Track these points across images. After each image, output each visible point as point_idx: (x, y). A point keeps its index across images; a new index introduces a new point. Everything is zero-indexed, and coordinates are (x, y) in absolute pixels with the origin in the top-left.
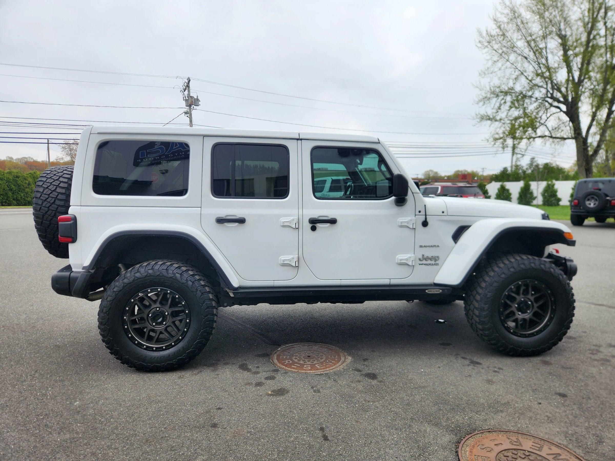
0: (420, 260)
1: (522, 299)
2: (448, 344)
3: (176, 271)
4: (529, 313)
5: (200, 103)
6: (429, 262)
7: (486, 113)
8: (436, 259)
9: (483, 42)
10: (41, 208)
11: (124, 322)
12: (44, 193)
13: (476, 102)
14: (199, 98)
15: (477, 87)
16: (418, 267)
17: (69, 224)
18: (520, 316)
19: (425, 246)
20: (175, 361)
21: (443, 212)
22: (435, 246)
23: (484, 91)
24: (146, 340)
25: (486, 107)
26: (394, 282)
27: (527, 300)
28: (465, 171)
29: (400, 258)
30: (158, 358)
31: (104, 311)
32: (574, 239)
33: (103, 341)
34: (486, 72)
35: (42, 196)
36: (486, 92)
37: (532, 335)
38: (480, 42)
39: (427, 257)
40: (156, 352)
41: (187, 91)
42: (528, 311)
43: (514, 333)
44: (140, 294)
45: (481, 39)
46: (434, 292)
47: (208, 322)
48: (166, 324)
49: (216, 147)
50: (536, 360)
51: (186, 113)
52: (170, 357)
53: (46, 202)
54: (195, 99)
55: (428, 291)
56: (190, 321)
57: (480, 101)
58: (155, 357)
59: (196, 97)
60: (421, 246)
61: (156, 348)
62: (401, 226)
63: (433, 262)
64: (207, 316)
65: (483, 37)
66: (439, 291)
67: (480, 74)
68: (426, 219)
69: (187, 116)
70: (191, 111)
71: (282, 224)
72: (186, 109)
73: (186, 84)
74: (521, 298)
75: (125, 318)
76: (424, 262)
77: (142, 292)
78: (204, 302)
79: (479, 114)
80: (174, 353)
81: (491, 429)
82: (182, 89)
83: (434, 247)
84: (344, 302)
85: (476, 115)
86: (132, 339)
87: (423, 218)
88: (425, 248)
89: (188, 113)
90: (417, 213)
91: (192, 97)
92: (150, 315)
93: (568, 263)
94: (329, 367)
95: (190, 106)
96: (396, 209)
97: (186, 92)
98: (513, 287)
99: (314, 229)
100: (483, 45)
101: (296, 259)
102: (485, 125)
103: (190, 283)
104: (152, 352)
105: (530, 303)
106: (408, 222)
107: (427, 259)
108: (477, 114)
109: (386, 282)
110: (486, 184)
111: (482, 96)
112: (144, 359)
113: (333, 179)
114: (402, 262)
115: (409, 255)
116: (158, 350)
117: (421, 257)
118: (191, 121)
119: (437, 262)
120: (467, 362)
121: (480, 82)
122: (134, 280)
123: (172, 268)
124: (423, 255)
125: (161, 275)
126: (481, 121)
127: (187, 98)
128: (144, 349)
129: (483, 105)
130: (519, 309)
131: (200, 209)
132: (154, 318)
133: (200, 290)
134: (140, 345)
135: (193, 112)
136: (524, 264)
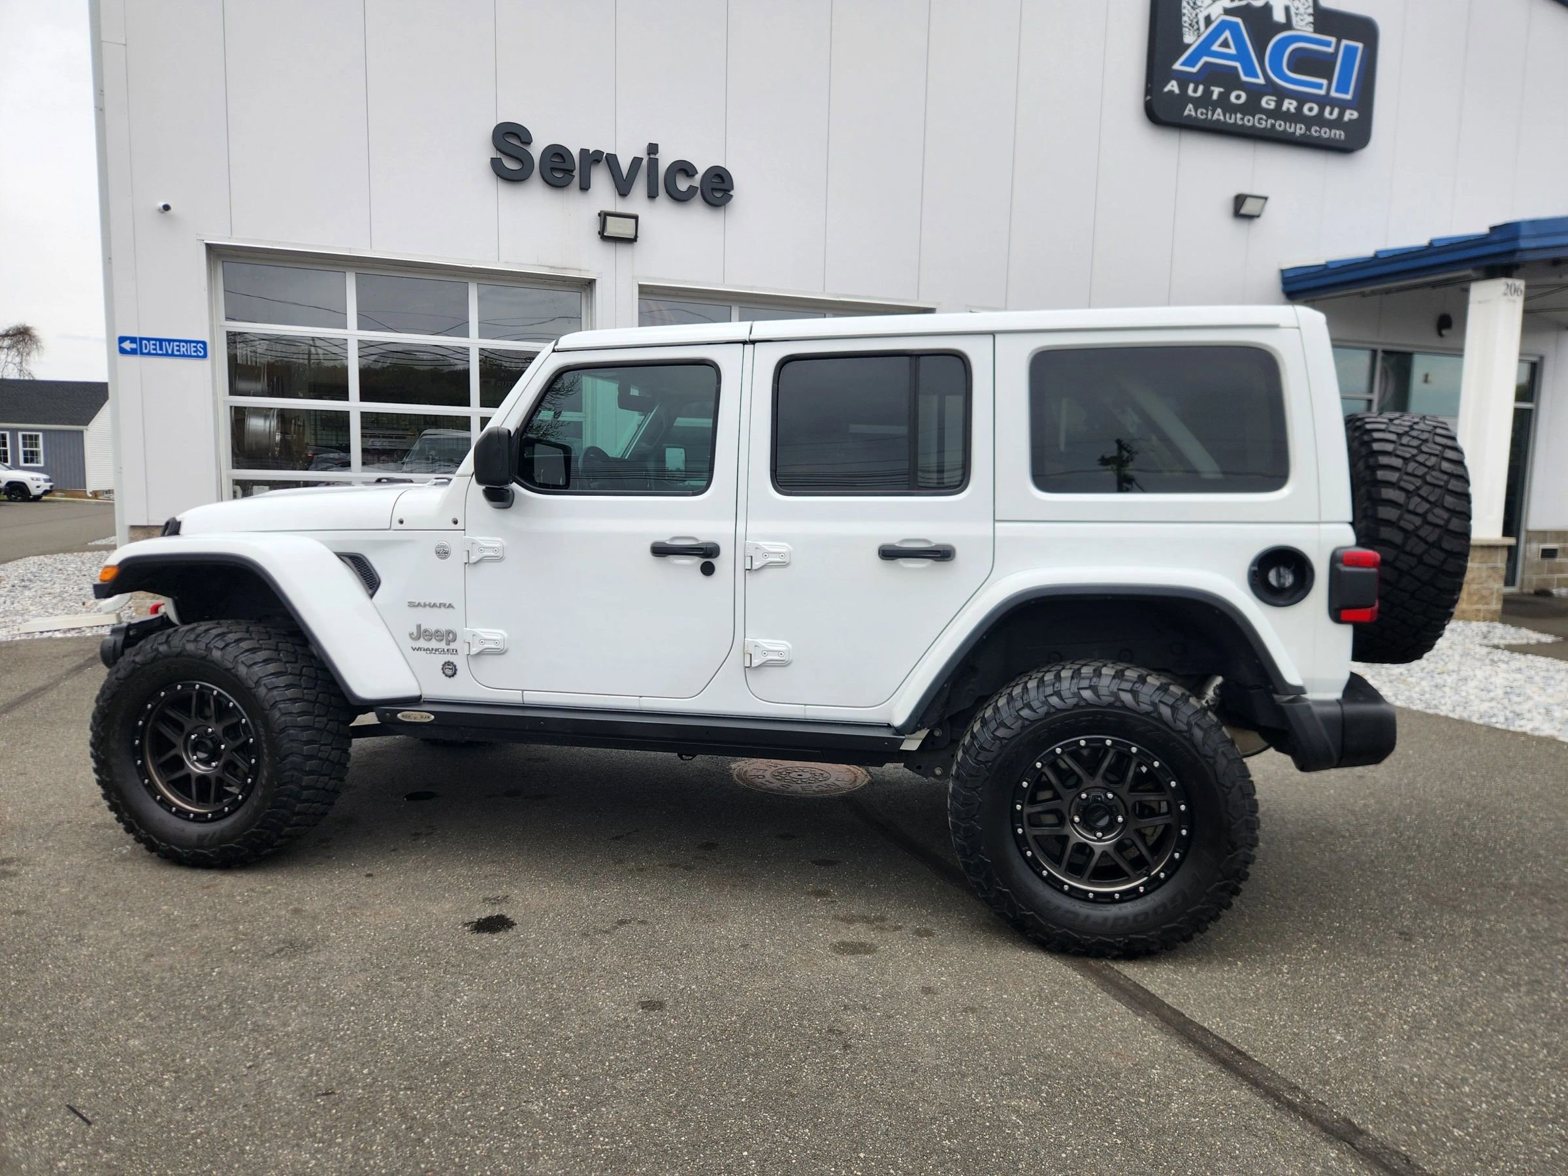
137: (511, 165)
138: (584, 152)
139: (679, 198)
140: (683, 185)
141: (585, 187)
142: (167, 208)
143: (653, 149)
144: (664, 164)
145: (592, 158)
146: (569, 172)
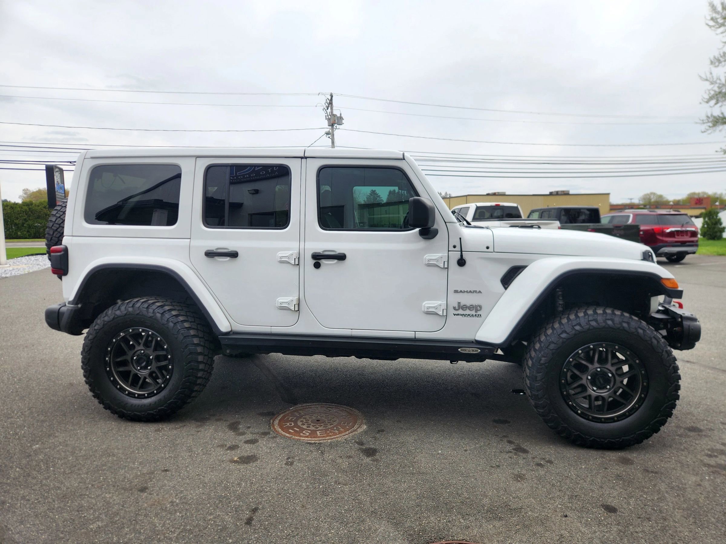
0: (454, 308)
1: (599, 370)
2: (505, 422)
3: (158, 311)
4: (610, 389)
5: (343, 121)
6: (468, 312)
7: (722, 113)
8: (477, 308)
9: (717, 19)
10: (52, 238)
11: (106, 364)
12: (56, 222)
13: (706, 100)
14: (342, 116)
15: (707, 80)
16: (452, 319)
17: (58, 255)
18: (593, 391)
19: (461, 291)
20: (156, 412)
21: (488, 248)
22: (476, 292)
23: (717, 85)
24: (130, 385)
25: (721, 106)
26: (419, 335)
27: (605, 370)
28: (704, 193)
29: (427, 305)
30: (139, 405)
31: (86, 350)
32: (680, 289)
33: (87, 383)
34: (722, 59)
35: (54, 225)
36: (720, 86)
37: (612, 420)
38: (712, 19)
39: (465, 305)
40: (138, 399)
41: (329, 108)
42: (608, 387)
43: (582, 415)
44: (121, 334)
45: (714, 15)
46: (469, 351)
47: (191, 371)
48: (150, 369)
49: (209, 169)
50: (613, 455)
51: (327, 134)
52: (150, 406)
53: (57, 232)
54: (338, 117)
55: (462, 350)
56: (172, 366)
57: (711, 98)
58: (135, 405)
59: (339, 115)
60: (456, 292)
61: (139, 395)
62: (429, 265)
63: (473, 313)
64: (190, 362)
65: (718, 13)
66: (477, 351)
67: (712, 63)
68: (462, 256)
69: (329, 137)
70: (333, 131)
71: (279, 260)
72: (328, 129)
73: (328, 101)
74: (596, 367)
75: (107, 359)
76: (461, 312)
77: (124, 332)
78: (186, 347)
79: (712, 115)
80: (155, 403)
81: (466, 541)
82: (325, 107)
83: (475, 294)
84: (373, 357)
85: (708, 117)
86: (115, 383)
87: (457, 255)
88: (461, 294)
89: (330, 134)
90: (451, 248)
91: (335, 116)
92: (135, 358)
93: (686, 323)
94: (331, 436)
95: (332, 125)
96: (422, 244)
97: (329, 110)
98: (580, 352)
99: (317, 266)
100: (717, 22)
101: (295, 302)
102: (720, 131)
103: (171, 324)
104: (134, 399)
105: (610, 375)
106: (437, 260)
107: (464, 308)
108: (709, 115)
109: (411, 335)
110: (718, 211)
111: (715, 91)
112: (125, 406)
113: (478, 206)
114: (430, 310)
115: (440, 302)
116: (140, 397)
117: (456, 306)
118: (333, 143)
119: (479, 313)
120: (509, 448)
121: (711, 73)
122: (114, 318)
123: (154, 307)
124: (459, 303)
125: (141, 314)
126: (714, 125)
127: (329, 117)
128: (126, 395)
129: (716, 104)
130: (593, 382)
131: (189, 240)
132: (138, 362)
133: (182, 333)
134: (122, 390)
135: (336, 133)
136: (596, 320)
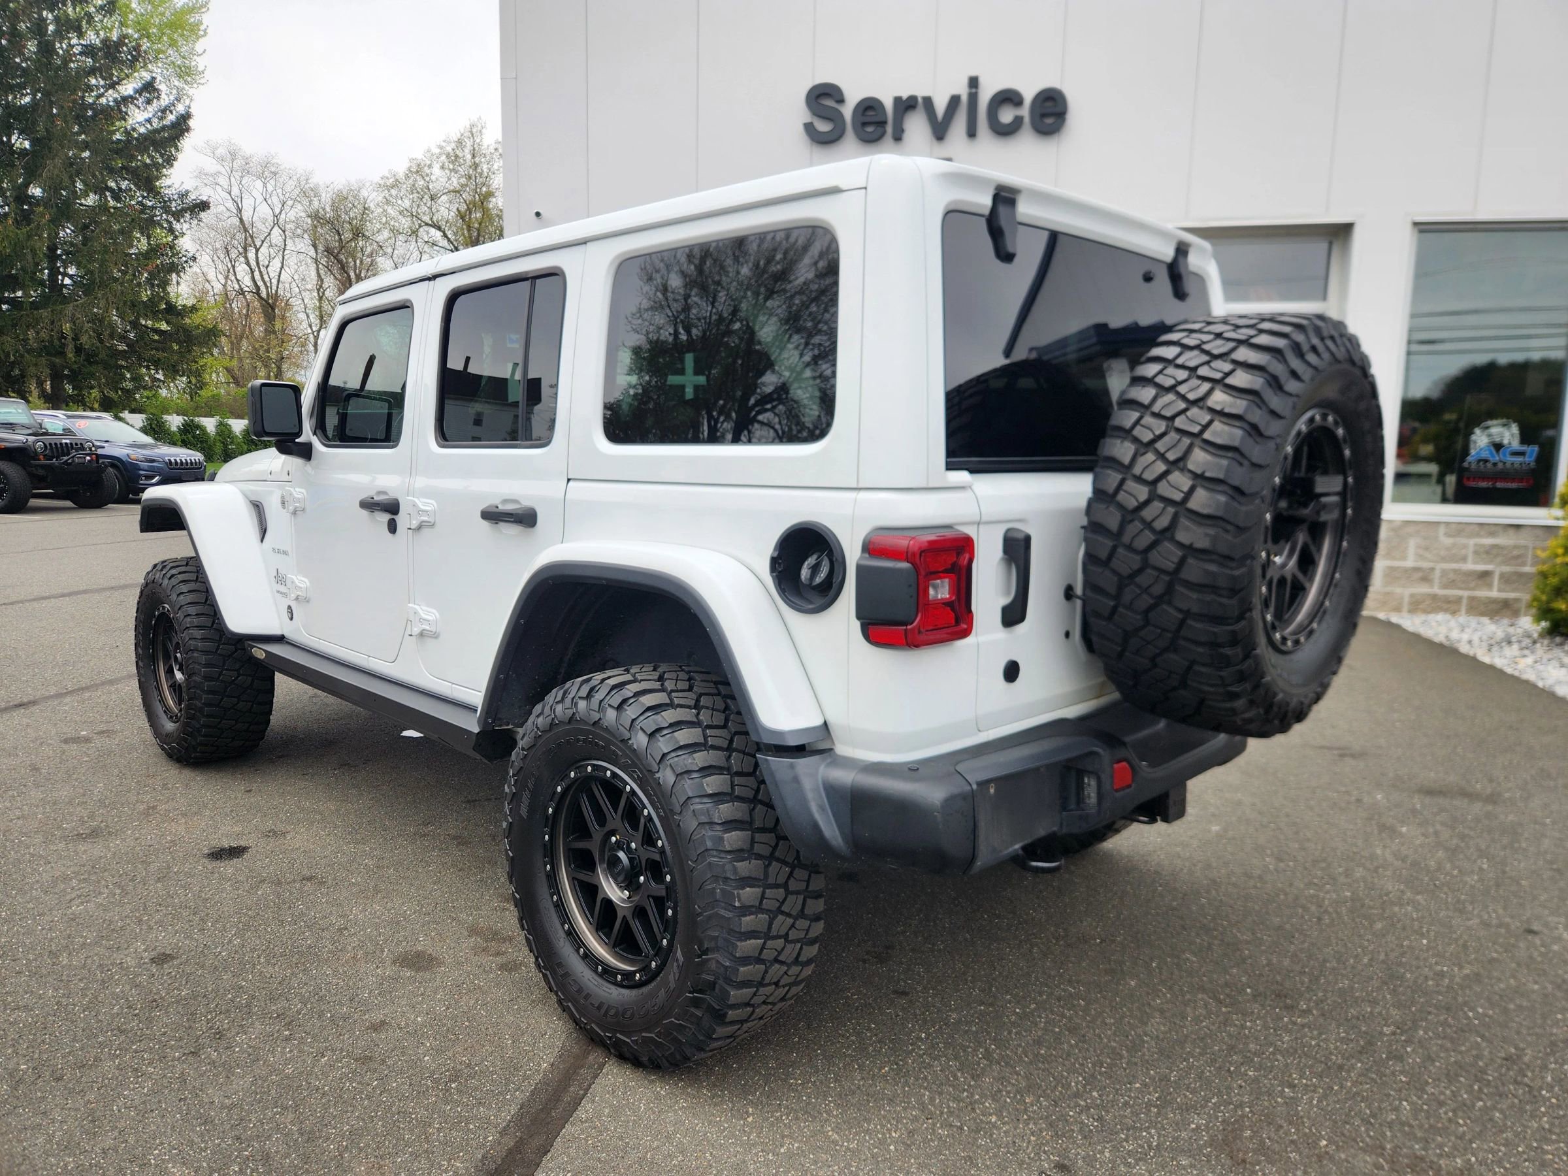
137: (823, 127)
138: (898, 100)
139: (1005, 132)
140: (1007, 116)
141: (898, 137)
142: (538, 214)
143: (974, 82)
144: (986, 95)
145: (906, 105)
146: (883, 123)
